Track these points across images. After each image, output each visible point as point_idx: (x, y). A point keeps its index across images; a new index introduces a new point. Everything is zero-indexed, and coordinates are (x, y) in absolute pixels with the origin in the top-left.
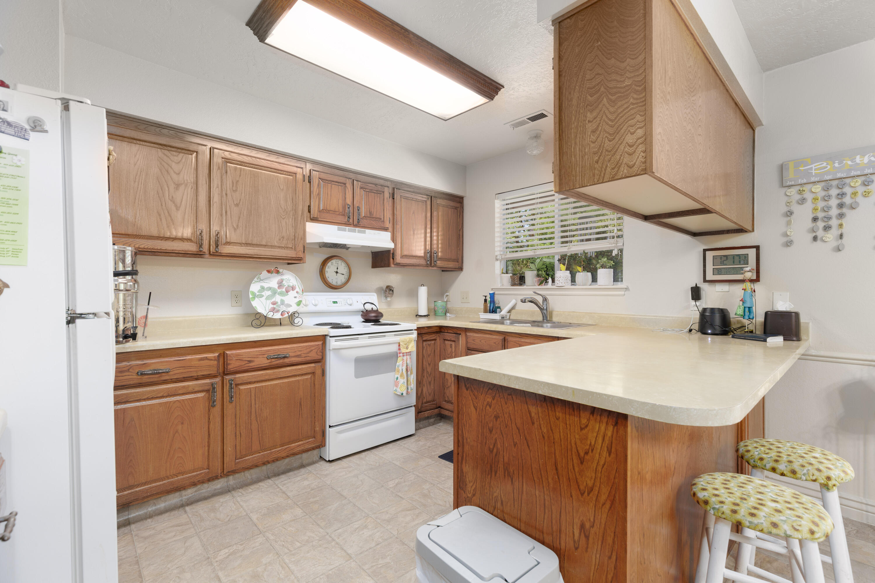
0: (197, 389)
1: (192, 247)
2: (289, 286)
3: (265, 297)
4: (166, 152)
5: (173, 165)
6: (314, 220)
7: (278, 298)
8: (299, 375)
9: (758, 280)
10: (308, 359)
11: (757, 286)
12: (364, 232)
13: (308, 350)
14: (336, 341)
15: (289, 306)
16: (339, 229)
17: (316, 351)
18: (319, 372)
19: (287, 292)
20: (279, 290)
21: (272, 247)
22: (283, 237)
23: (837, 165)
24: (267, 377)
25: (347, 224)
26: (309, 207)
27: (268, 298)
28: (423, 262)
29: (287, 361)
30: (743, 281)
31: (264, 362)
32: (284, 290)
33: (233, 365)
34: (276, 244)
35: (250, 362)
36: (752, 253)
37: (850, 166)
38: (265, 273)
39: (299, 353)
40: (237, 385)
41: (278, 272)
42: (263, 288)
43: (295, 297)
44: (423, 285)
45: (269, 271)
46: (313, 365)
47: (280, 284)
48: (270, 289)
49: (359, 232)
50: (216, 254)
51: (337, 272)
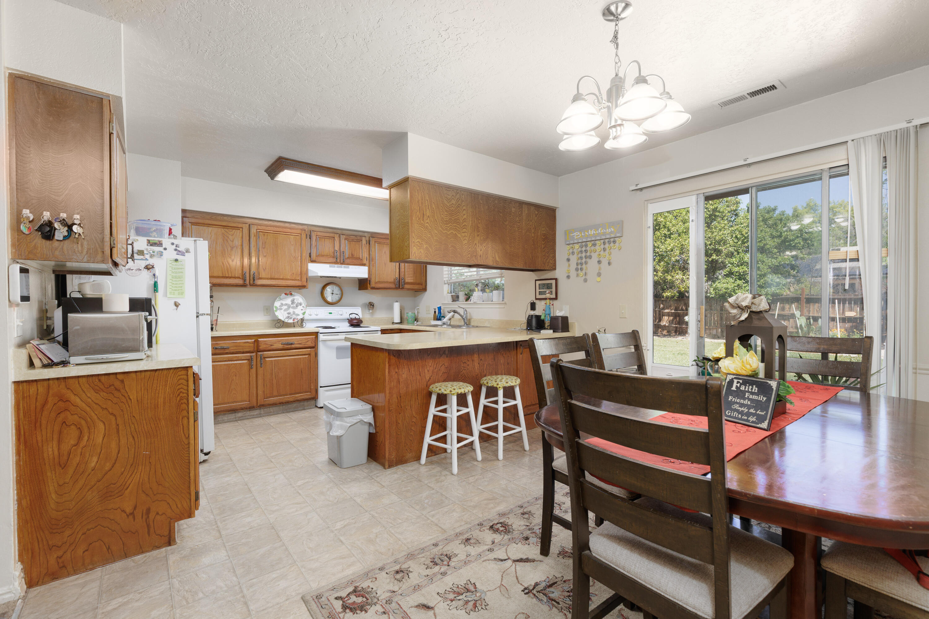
0: (243, 358)
1: (240, 282)
2: (298, 303)
3: (283, 310)
4: (226, 230)
5: (230, 236)
6: (313, 261)
7: (291, 310)
8: (301, 355)
9: (556, 298)
10: (306, 346)
11: (555, 302)
12: (348, 268)
13: (306, 341)
14: (323, 336)
15: (298, 315)
16: (330, 267)
17: (311, 341)
18: (313, 354)
19: (297, 306)
20: (292, 306)
21: (287, 279)
22: (293, 274)
23: (583, 234)
24: (281, 355)
25: (336, 263)
26: (310, 254)
27: (285, 310)
28: (392, 286)
29: (293, 346)
30: (546, 299)
31: (280, 346)
32: (295, 305)
33: (262, 347)
34: (289, 278)
35: (272, 345)
36: (553, 282)
37: (587, 235)
38: (283, 295)
39: (301, 342)
40: (264, 358)
41: (291, 294)
42: (282, 304)
43: (302, 310)
44: (397, 301)
45: (286, 294)
46: (309, 349)
47: (293, 302)
48: (286, 304)
49: (344, 267)
50: (253, 285)
51: (333, 294)
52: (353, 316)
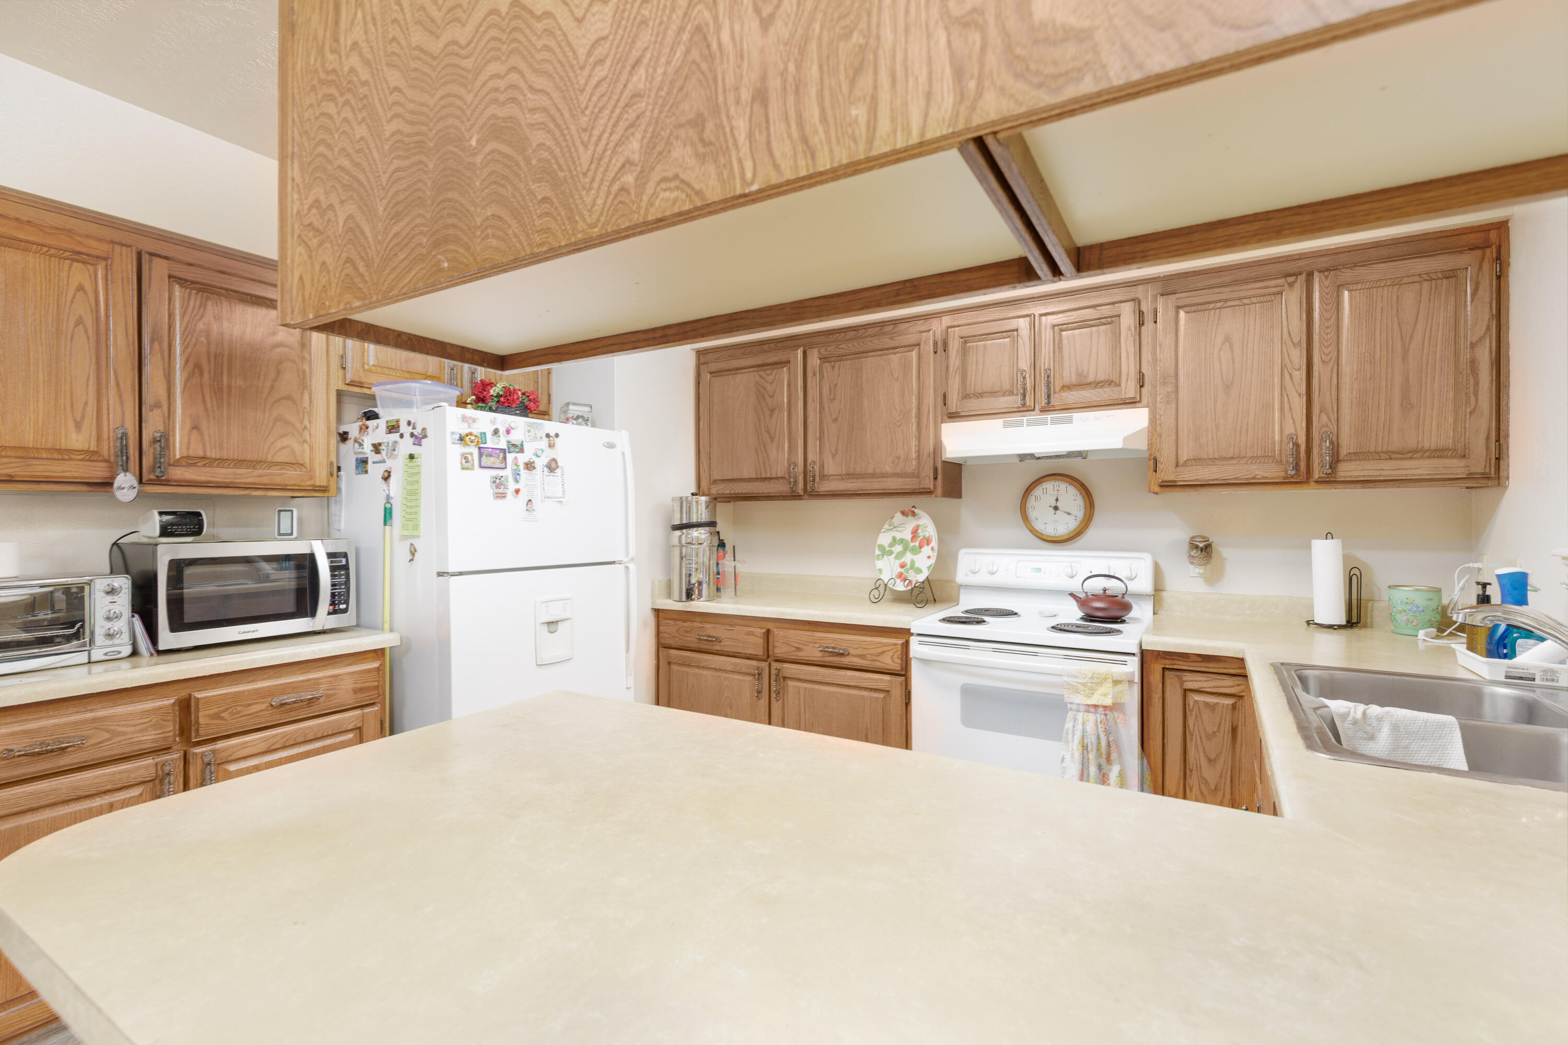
0: (744, 670)
1: (782, 487)
2: (924, 538)
3: (894, 555)
4: (762, 373)
5: (768, 387)
6: (954, 416)
7: (908, 558)
8: (866, 689)
10: (877, 665)
12: (1070, 421)
13: (880, 650)
14: (921, 643)
15: (919, 571)
16: (1006, 425)
17: (891, 654)
18: (897, 692)
19: (921, 547)
20: (912, 544)
21: (884, 475)
22: (899, 458)
24: (819, 679)
25: (1024, 409)
26: (945, 396)
27: (897, 557)
28: (1272, 471)
29: (845, 660)
31: (815, 654)
32: (917, 544)
33: (780, 649)
34: (888, 469)
35: (798, 649)
38: (898, 516)
39: (865, 652)
40: (784, 678)
41: (914, 514)
42: (894, 541)
43: (929, 557)
44: (1329, 535)
45: (903, 513)
46: (887, 678)
47: (915, 533)
48: (902, 541)
49: (1054, 422)
50: (812, 494)
51: (1056, 508)
52: (1097, 585)
